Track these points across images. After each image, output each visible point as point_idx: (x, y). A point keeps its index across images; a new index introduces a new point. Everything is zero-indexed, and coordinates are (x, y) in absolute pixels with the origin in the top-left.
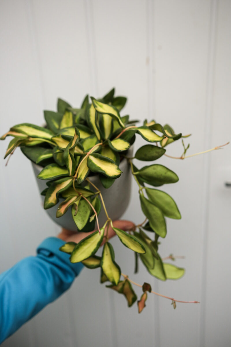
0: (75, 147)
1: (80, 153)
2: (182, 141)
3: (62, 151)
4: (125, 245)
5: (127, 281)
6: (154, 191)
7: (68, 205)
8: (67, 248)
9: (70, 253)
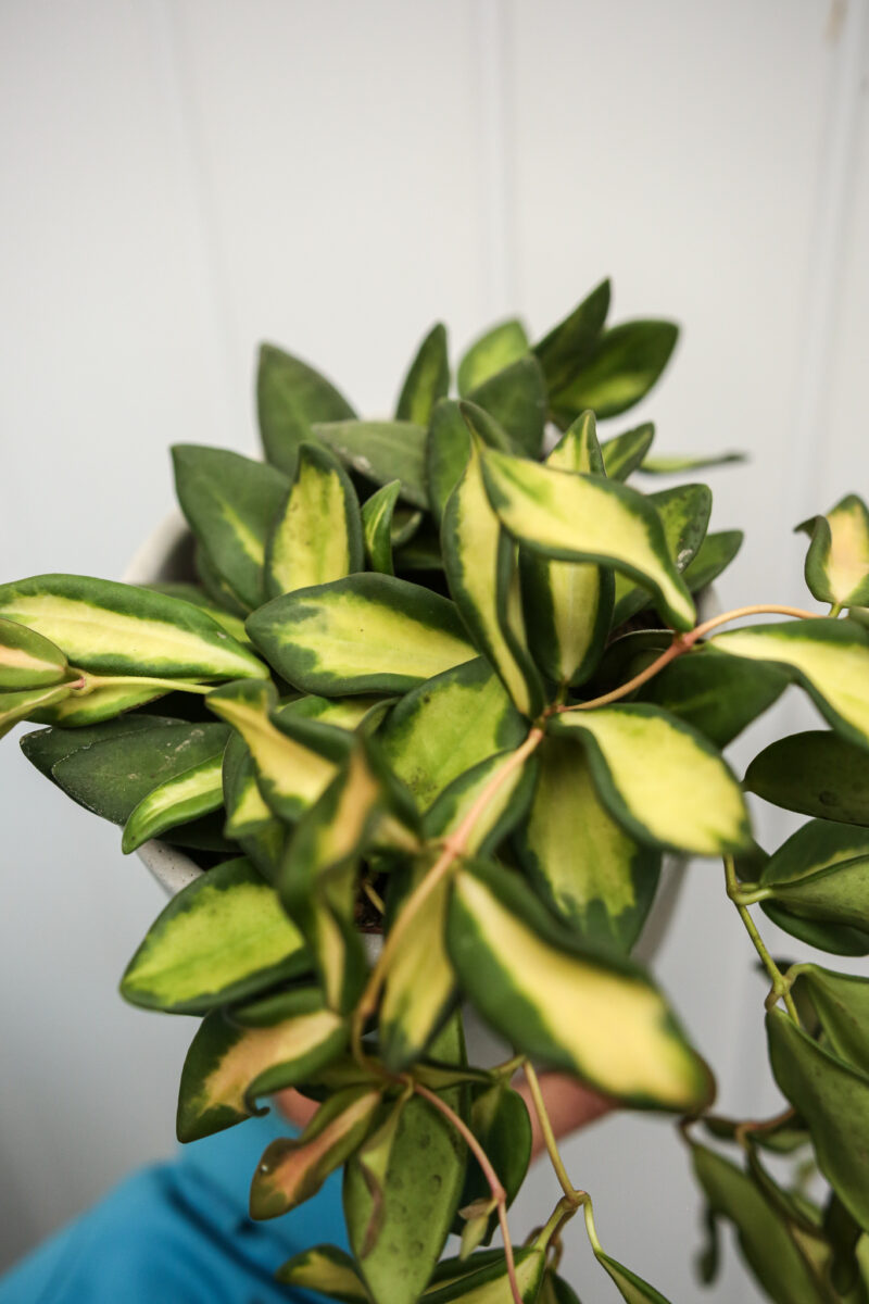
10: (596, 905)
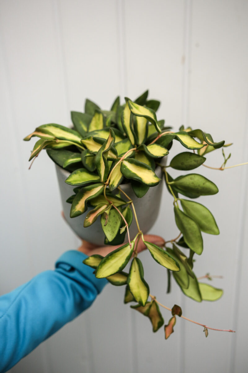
0: (108, 151)
1: (113, 158)
2: (223, 150)
3: (94, 155)
4: (157, 261)
5: (154, 302)
6: (190, 203)
7: (98, 214)
8: (92, 261)
9: (95, 268)
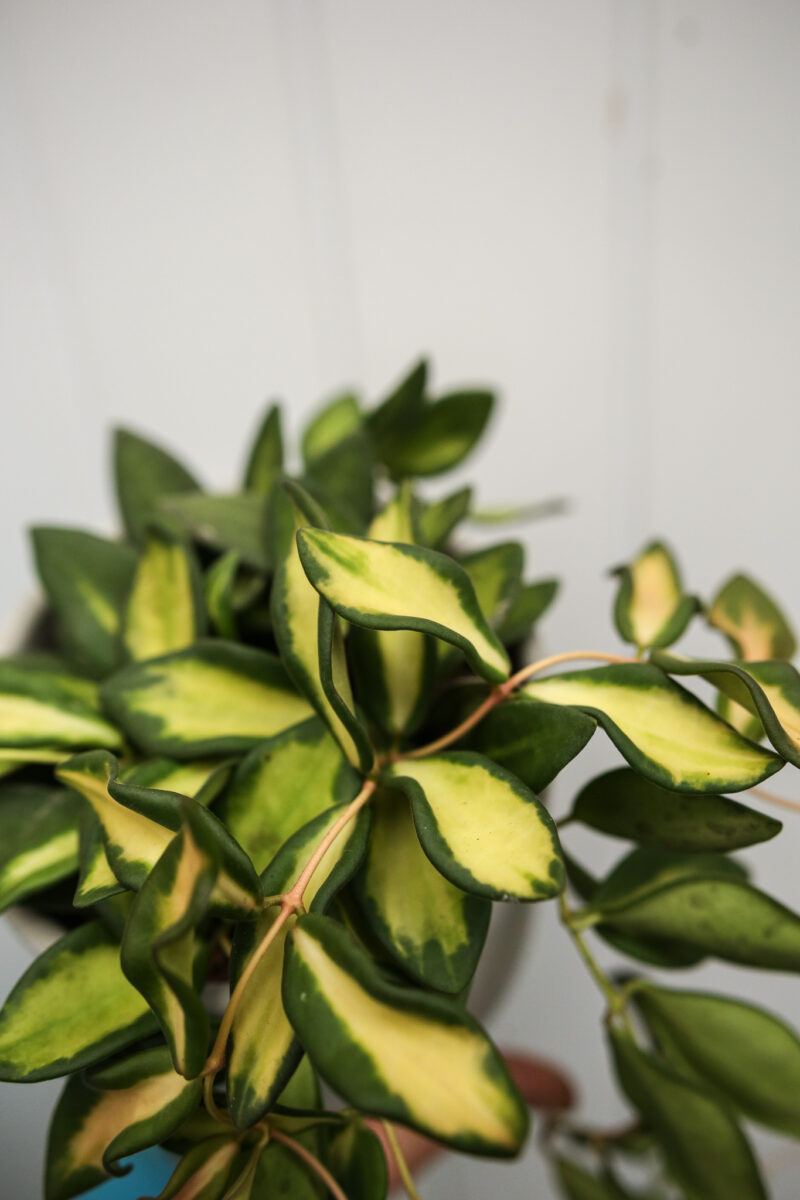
1: (235, 906)
10: (433, 945)
